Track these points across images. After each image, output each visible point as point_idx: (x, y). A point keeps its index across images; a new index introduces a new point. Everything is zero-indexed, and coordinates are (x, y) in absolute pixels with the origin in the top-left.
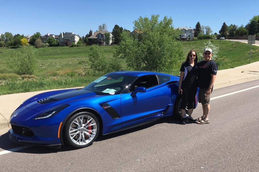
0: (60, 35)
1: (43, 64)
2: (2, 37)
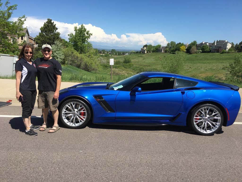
0: (213, 43)
1: (190, 68)
2: (168, 45)
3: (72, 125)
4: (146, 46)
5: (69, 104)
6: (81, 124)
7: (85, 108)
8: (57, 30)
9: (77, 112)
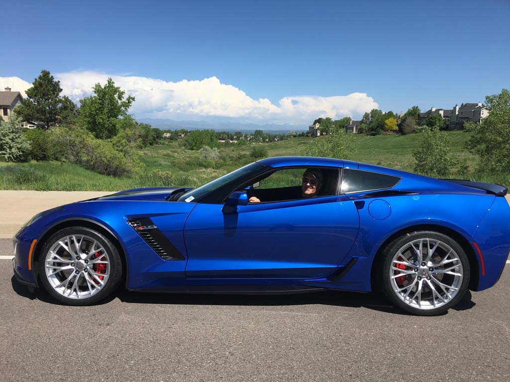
3: (70, 294)
4: (319, 121)
5: (66, 241)
6: (92, 294)
7: (106, 253)
8: (62, 92)
9: (86, 261)
